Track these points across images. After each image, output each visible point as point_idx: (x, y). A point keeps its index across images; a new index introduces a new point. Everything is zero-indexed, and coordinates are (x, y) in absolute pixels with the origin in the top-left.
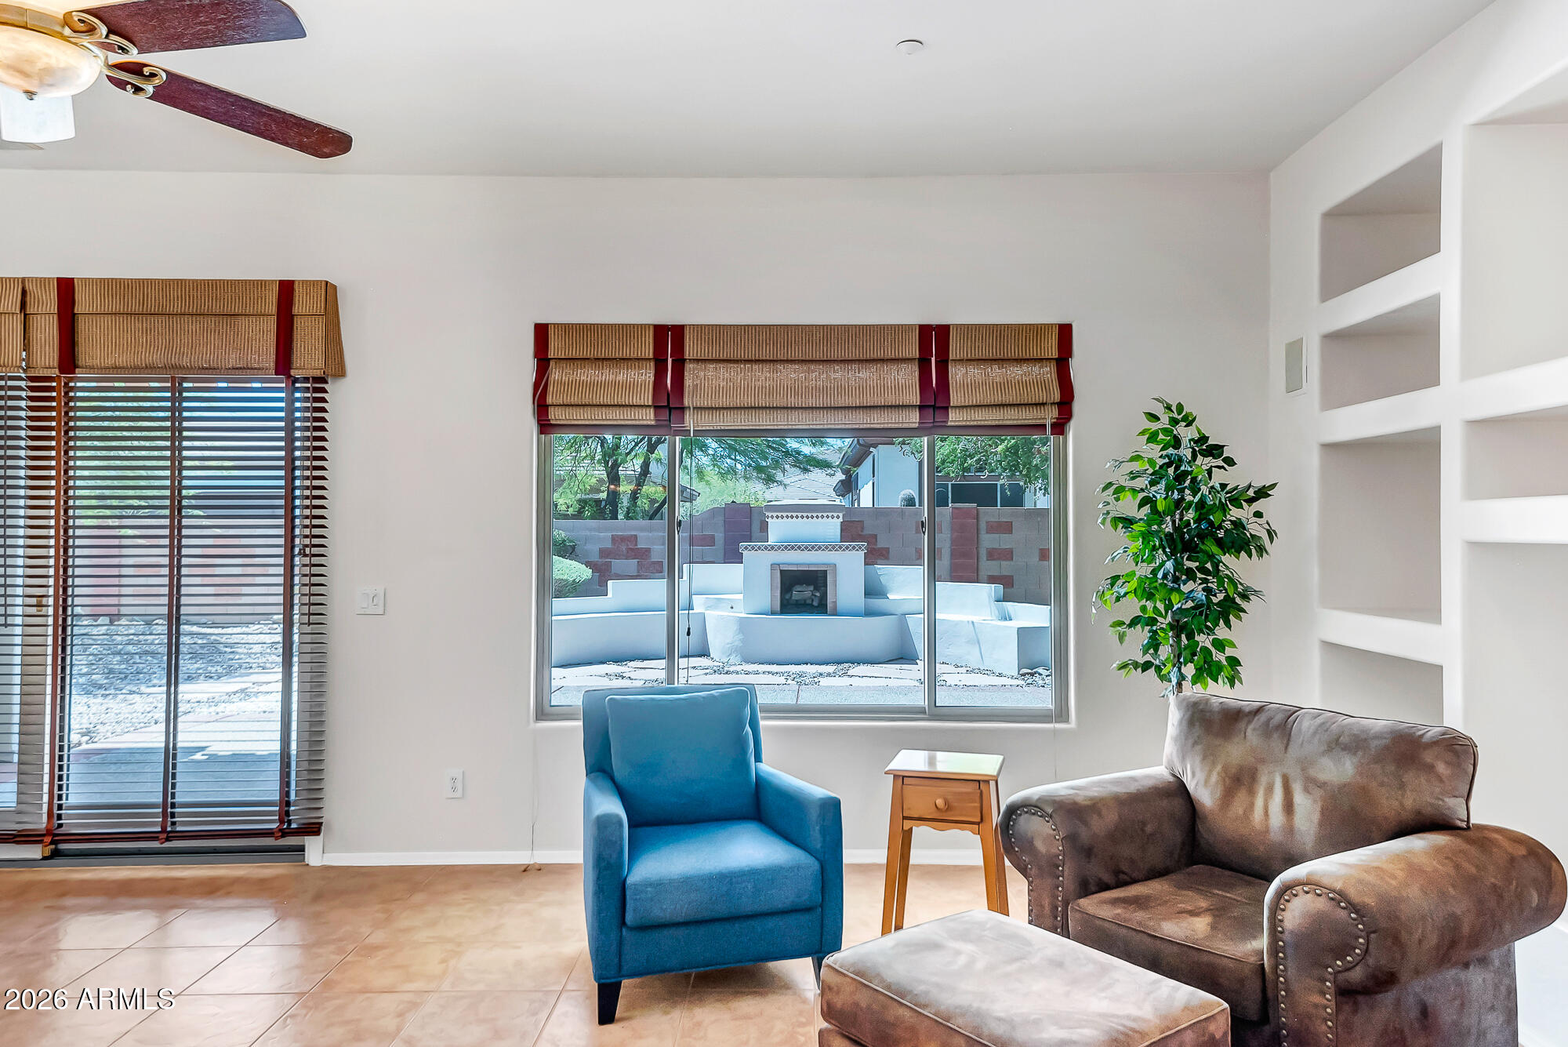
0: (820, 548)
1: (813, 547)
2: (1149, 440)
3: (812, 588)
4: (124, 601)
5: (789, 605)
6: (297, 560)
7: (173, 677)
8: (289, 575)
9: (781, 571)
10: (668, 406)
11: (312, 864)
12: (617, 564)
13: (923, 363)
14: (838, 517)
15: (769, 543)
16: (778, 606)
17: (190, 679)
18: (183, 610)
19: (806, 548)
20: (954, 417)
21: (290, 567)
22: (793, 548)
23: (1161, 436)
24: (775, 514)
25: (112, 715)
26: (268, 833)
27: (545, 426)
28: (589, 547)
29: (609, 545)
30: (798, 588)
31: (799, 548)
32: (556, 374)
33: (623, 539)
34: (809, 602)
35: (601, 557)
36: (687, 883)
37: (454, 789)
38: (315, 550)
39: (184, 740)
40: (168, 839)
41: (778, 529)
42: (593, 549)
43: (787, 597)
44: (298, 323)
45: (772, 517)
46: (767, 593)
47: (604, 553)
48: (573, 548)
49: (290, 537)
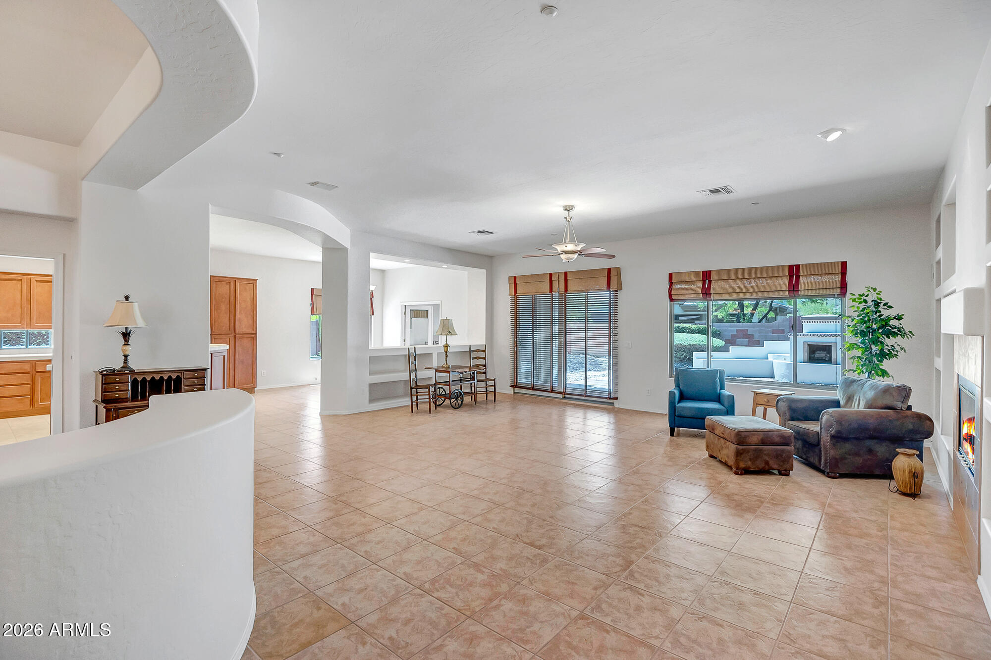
0: (828, 335)
1: (824, 335)
2: (853, 301)
3: (825, 353)
4: (572, 349)
5: (812, 359)
6: (611, 334)
7: (586, 370)
8: (610, 338)
9: (809, 345)
10: (706, 293)
11: (616, 406)
12: (738, 340)
13: (791, 276)
14: (839, 322)
15: (803, 333)
16: (806, 358)
17: (590, 370)
18: (588, 352)
19: (821, 335)
20: (801, 293)
21: (610, 336)
22: (814, 335)
23: (857, 300)
24: (806, 321)
25: (571, 377)
26: (606, 398)
27: (671, 300)
28: (726, 333)
29: (735, 333)
30: (818, 352)
31: (817, 335)
32: (676, 286)
33: (742, 331)
34: (824, 358)
35: (731, 338)
36: (690, 408)
37: (648, 393)
38: (615, 332)
39: (589, 383)
40: (586, 397)
41: (807, 327)
42: (728, 335)
43: (812, 356)
44: (612, 278)
45: (805, 322)
46: (802, 354)
47: (733, 336)
48: (720, 334)
49: (610, 329)
